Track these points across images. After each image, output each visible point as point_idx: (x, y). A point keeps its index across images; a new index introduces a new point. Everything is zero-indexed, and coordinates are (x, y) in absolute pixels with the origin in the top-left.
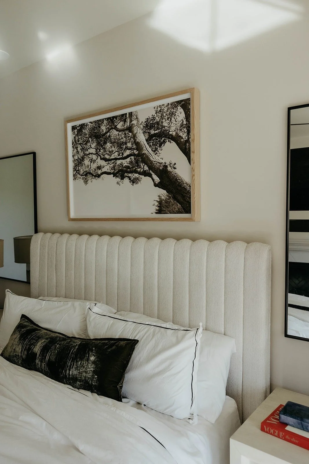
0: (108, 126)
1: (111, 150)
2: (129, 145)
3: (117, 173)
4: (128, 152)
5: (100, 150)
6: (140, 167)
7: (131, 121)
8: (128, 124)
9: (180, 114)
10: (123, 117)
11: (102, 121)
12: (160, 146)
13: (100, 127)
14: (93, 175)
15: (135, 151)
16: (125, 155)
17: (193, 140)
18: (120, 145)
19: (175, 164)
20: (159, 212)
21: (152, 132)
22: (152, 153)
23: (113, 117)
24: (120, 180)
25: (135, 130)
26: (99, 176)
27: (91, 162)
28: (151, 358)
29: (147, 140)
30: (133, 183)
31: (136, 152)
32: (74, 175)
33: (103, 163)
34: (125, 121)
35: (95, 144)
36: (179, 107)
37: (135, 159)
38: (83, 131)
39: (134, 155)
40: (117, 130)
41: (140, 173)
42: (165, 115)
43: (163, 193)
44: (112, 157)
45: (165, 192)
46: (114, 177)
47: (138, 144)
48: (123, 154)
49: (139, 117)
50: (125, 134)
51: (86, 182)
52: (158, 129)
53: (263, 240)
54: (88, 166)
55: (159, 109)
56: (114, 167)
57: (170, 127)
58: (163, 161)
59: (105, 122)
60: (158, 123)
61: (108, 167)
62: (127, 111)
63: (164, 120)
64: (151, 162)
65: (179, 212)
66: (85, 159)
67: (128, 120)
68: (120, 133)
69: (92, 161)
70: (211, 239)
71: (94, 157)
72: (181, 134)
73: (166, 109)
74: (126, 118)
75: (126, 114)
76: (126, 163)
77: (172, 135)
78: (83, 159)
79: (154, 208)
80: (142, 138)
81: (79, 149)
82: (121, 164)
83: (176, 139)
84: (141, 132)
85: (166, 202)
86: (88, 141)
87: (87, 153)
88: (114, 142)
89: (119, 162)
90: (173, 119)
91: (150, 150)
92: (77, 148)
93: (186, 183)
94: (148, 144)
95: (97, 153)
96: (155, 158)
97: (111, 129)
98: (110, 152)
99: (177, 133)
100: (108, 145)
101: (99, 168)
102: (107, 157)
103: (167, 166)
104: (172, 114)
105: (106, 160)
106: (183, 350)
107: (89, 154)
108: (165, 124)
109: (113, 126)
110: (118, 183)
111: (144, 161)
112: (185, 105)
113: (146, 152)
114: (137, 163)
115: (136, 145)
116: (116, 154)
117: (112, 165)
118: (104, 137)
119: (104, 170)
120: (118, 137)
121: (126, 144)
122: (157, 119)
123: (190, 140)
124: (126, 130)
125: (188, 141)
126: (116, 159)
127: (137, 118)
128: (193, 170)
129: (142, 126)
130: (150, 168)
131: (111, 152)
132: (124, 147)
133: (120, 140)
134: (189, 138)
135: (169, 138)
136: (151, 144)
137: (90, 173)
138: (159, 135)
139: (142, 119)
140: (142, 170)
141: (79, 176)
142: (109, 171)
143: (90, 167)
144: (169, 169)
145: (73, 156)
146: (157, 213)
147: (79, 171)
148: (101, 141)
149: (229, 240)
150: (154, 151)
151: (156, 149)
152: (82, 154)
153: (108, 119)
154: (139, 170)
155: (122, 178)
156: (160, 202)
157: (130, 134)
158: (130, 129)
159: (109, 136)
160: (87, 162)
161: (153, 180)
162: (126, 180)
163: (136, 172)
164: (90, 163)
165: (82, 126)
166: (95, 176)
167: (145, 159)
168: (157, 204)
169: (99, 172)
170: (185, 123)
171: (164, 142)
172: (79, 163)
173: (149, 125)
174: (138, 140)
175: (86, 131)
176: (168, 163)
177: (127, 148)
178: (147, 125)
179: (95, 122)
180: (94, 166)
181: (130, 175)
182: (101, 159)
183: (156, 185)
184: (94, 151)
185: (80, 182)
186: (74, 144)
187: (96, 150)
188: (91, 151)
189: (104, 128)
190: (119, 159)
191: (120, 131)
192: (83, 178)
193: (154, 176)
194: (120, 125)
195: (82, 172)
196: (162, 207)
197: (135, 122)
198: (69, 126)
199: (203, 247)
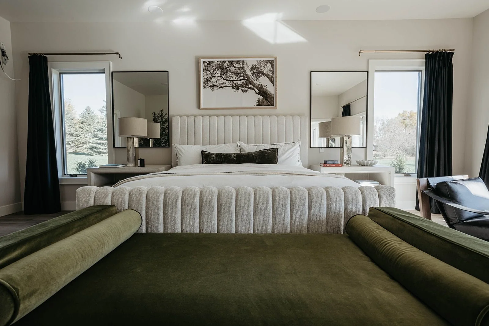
0: (229, 65)
1: (230, 76)
2: (242, 75)
3: (234, 87)
4: (241, 78)
5: (223, 75)
7: (243, 64)
8: (242, 65)
9: (269, 66)
10: (238, 62)
11: (225, 61)
12: (259, 77)
13: (223, 64)
14: (218, 87)
16: (239, 79)
17: (276, 77)
18: (236, 74)
19: (266, 85)
20: (258, 105)
21: (255, 71)
22: (255, 80)
23: (232, 61)
24: (236, 90)
25: (245, 69)
26: (222, 88)
27: (217, 80)
28: (283, 154)
29: (252, 74)
30: (244, 92)
32: (204, 86)
33: (225, 81)
34: (239, 64)
35: (220, 72)
36: (269, 63)
37: (245, 81)
38: (212, 64)
39: (245, 79)
41: (248, 88)
42: (261, 65)
43: (261, 97)
44: (232, 79)
45: (262, 96)
46: (232, 88)
47: (247, 75)
48: (238, 78)
49: (247, 63)
50: (240, 70)
51: (213, 90)
52: (258, 70)
54: (214, 82)
55: (259, 62)
56: (232, 84)
57: (264, 70)
58: (261, 84)
59: (227, 62)
60: (258, 68)
61: (229, 83)
62: (241, 60)
63: (261, 67)
64: (255, 84)
65: (268, 105)
66: (213, 78)
68: (236, 69)
71: (219, 78)
72: (269, 74)
73: (262, 63)
74: (240, 63)
75: (240, 61)
76: (240, 83)
77: (265, 74)
78: (211, 78)
79: (255, 104)
80: (249, 73)
81: (208, 73)
82: (237, 83)
83: (267, 75)
84: (249, 70)
85: (262, 101)
86: (215, 70)
87: (214, 75)
88: (232, 73)
89: (235, 82)
90: (265, 67)
91: (254, 78)
92: (206, 72)
93: (272, 94)
94: (253, 76)
95: (221, 77)
96: (256, 82)
97: (230, 66)
98: (230, 77)
99: (267, 73)
100: (229, 74)
101: (223, 84)
102: (228, 79)
104: (265, 65)
105: (227, 80)
106: (295, 149)
108: (262, 68)
109: (232, 65)
110: (235, 91)
111: (250, 83)
112: (272, 62)
113: (252, 79)
114: (246, 83)
115: (246, 75)
116: (234, 78)
117: (231, 83)
118: (226, 69)
119: (225, 85)
120: (235, 70)
121: (240, 74)
122: (258, 66)
123: (274, 77)
124: (241, 68)
125: (272, 77)
126: (234, 80)
127: (247, 64)
128: (276, 88)
129: (249, 68)
130: (254, 86)
132: (239, 75)
133: (236, 72)
135: (263, 75)
136: (255, 76)
137: (216, 86)
138: (259, 73)
139: (250, 64)
140: (249, 87)
141: (208, 87)
142: (229, 85)
143: (216, 83)
144: (264, 87)
145: (203, 76)
146: (257, 105)
147: (208, 84)
148: (224, 71)
151: (257, 78)
152: (210, 76)
153: (229, 61)
154: (247, 86)
155: (238, 89)
156: (259, 101)
157: (243, 70)
158: (242, 68)
159: (230, 69)
160: (214, 80)
161: (255, 91)
162: (240, 91)
163: (245, 87)
165: (210, 62)
166: (220, 87)
167: (251, 82)
168: (257, 101)
169: (223, 86)
170: (271, 69)
171: (261, 76)
172: (208, 80)
173: (253, 68)
174: (247, 73)
175: (214, 65)
176: (263, 85)
178: (252, 68)
179: (220, 61)
180: (219, 82)
181: (242, 88)
182: (224, 79)
183: (256, 94)
184: (219, 75)
185: (209, 90)
186: (205, 70)
187: (221, 75)
188: (217, 75)
189: (226, 65)
190: (236, 80)
191: (236, 68)
192: (211, 88)
193: (256, 90)
194: (236, 65)
195: (210, 85)
196: (260, 103)
197: (245, 65)
198: (201, 61)
199: (283, 118)
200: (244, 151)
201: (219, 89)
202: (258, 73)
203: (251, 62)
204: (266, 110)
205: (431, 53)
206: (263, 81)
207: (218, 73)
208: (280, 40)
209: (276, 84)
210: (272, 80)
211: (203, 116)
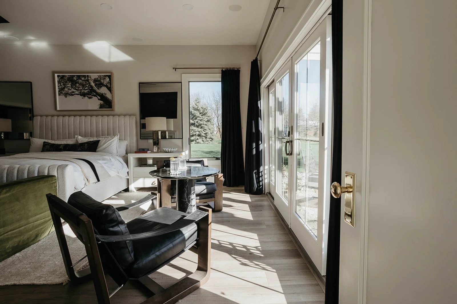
0: (77, 78)
2: (87, 86)
3: (82, 94)
4: (87, 88)
5: (73, 86)
6: (92, 93)
7: (88, 78)
8: (87, 79)
9: (108, 79)
10: (84, 76)
11: (74, 76)
12: (100, 88)
13: (73, 78)
14: (69, 94)
15: (90, 88)
16: (86, 89)
17: (112, 87)
18: (83, 86)
19: (106, 94)
20: (100, 108)
21: (97, 83)
22: (97, 89)
23: (80, 75)
25: (90, 81)
26: (73, 95)
29: (95, 85)
30: (89, 98)
32: (59, 94)
33: (75, 91)
35: (71, 83)
36: (107, 77)
37: (90, 91)
38: (64, 78)
40: (82, 80)
41: (92, 95)
43: (102, 102)
44: (80, 89)
46: (80, 96)
48: (84, 88)
49: (91, 77)
50: (85, 82)
51: (66, 97)
52: (99, 82)
53: (134, 115)
54: (67, 91)
55: (99, 76)
56: (80, 93)
57: (104, 82)
58: (101, 92)
59: (76, 76)
60: (99, 80)
61: (77, 92)
65: (108, 108)
70: (119, 116)
71: (70, 88)
72: (108, 85)
73: (102, 77)
74: (86, 77)
75: (86, 75)
76: (86, 91)
78: (64, 88)
79: (98, 107)
80: (93, 84)
81: (62, 84)
82: (84, 92)
83: (106, 86)
84: (92, 82)
85: (103, 105)
86: (67, 82)
87: (66, 86)
88: (80, 84)
89: (83, 91)
91: (96, 88)
92: (60, 84)
93: (110, 100)
96: (98, 91)
99: (106, 84)
100: (77, 85)
101: (73, 92)
102: (77, 89)
103: (103, 94)
104: (104, 79)
105: (76, 90)
107: (68, 87)
108: (102, 81)
109: (80, 78)
110: (82, 98)
112: (109, 77)
113: (95, 89)
118: (75, 81)
119: (75, 93)
120: (82, 82)
121: (86, 85)
123: (111, 87)
126: (81, 90)
128: (113, 96)
129: (92, 80)
130: (96, 94)
131: (79, 87)
132: (85, 86)
134: (111, 86)
135: (104, 86)
136: (97, 86)
137: (68, 94)
139: (93, 78)
141: (62, 94)
142: (78, 94)
145: (58, 87)
147: (62, 92)
148: (74, 83)
149: (125, 115)
150: (98, 89)
151: (99, 88)
152: (64, 86)
153: (77, 76)
155: (85, 96)
157: (88, 82)
158: (88, 80)
159: (78, 82)
160: (66, 89)
161: (98, 98)
162: (86, 98)
163: (90, 95)
164: (68, 90)
165: (63, 77)
166: (71, 95)
167: (94, 91)
168: (99, 105)
169: (73, 94)
170: (109, 82)
171: (102, 87)
172: (61, 90)
173: (95, 81)
174: (91, 85)
175: (66, 78)
176: (103, 93)
177: (86, 87)
179: (70, 76)
180: (71, 91)
182: (74, 89)
183: (99, 99)
184: (70, 86)
185: (63, 97)
186: (59, 82)
187: (71, 86)
188: (69, 86)
189: (75, 78)
190: (83, 90)
191: (83, 80)
192: (64, 95)
194: (83, 79)
196: (101, 106)
197: (90, 79)
198: (56, 75)
199: (117, 118)
200: (78, 142)
201: (70, 97)
202: (99, 84)
203: (94, 76)
204: (106, 111)
205: (224, 70)
206: (103, 90)
207: (69, 85)
208: (113, 59)
209: (112, 93)
210: (110, 89)
211: (58, 116)
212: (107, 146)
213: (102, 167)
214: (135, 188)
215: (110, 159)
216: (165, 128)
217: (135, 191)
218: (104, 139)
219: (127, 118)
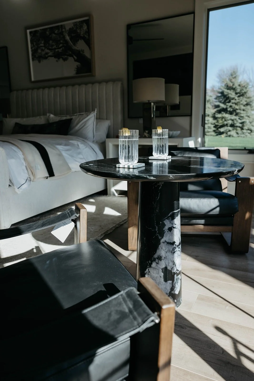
1: (52, 44)
2: (62, 41)
3: (56, 56)
4: (61, 45)
5: (46, 45)
6: (68, 52)
8: (61, 31)
9: (85, 27)
10: (57, 27)
12: (77, 42)
13: (46, 32)
18: (57, 42)
19: (84, 50)
21: (73, 35)
23: (53, 27)
25: (64, 34)
26: (47, 58)
29: (70, 39)
30: (65, 60)
31: (65, 45)
32: (32, 58)
33: (48, 51)
35: (43, 41)
36: (84, 23)
37: (65, 48)
38: (37, 34)
40: (55, 34)
41: (68, 55)
42: (78, 26)
43: (78, 64)
44: (53, 48)
45: (80, 64)
46: (54, 58)
47: (66, 42)
48: (58, 46)
50: (59, 36)
51: (39, 62)
52: (75, 33)
53: (119, 80)
54: (40, 53)
55: (75, 24)
56: (54, 53)
57: (80, 33)
58: (78, 49)
59: (48, 30)
60: (75, 31)
61: (51, 53)
62: (60, 24)
63: (78, 29)
64: (73, 50)
65: (86, 72)
67: (60, 29)
69: (42, 50)
70: (100, 82)
71: (43, 48)
72: (86, 36)
73: (78, 24)
75: (59, 26)
76: (60, 50)
77: (81, 36)
78: (37, 49)
79: (75, 72)
80: (68, 38)
81: (34, 44)
82: (58, 51)
83: (84, 38)
84: (67, 35)
85: (80, 68)
86: (39, 40)
87: (39, 46)
88: (53, 40)
89: (57, 50)
90: (82, 29)
91: (72, 44)
93: (89, 59)
94: (71, 41)
96: (74, 47)
97: (51, 33)
99: (84, 36)
100: (51, 42)
101: (47, 53)
102: (50, 48)
104: (81, 27)
105: (50, 49)
106: (89, 119)
108: (78, 31)
109: (53, 32)
110: (57, 61)
112: (88, 22)
113: (70, 45)
114: (66, 50)
116: (55, 46)
118: (48, 37)
119: (49, 54)
120: (55, 37)
122: (75, 29)
123: (90, 38)
124: (60, 34)
126: (55, 49)
129: (67, 32)
130: (72, 53)
131: (52, 46)
132: (59, 42)
133: (57, 39)
135: (80, 38)
137: (42, 57)
139: (67, 28)
141: (36, 59)
142: (52, 55)
144: (81, 52)
145: (31, 48)
146: (77, 74)
147: (35, 56)
148: (47, 40)
149: (107, 81)
151: (75, 43)
152: (37, 47)
155: (59, 59)
156: (78, 69)
157: (62, 36)
158: (62, 33)
159: (51, 37)
160: (39, 51)
161: (74, 59)
162: (61, 60)
163: (65, 55)
165: (36, 32)
166: (45, 58)
167: (70, 49)
168: (76, 69)
169: (47, 56)
170: (87, 30)
171: (78, 40)
172: (34, 52)
173: (71, 31)
174: (66, 39)
175: (39, 34)
176: (80, 50)
177: (61, 43)
179: (43, 29)
180: (43, 53)
181: (63, 56)
182: (47, 49)
183: (75, 61)
185: (37, 62)
186: (32, 41)
187: (44, 44)
188: (41, 45)
189: (48, 33)
191: (57, 34)
192: (38, 60)
193: (74, 57)
194: (56, 31)
195: (37, 56)
196: (79, 71)
197: (64, 30)
198: (28, 31)
199: (97, 86)
200: (49, 122)
201: (44, 60)
202: (75, 37)
203: (69, 24)
204: (84, 78)
206: (81, 45)
209: (91, 48)
210: (89, 42)
211: (33, 89)
212: (80, 128)
213: (60, 155)
214: (116, 191)
215: (78, 145)
216: (162, 97)
217: (116, 194)
218: (78, 117)
219: (110, 85)
